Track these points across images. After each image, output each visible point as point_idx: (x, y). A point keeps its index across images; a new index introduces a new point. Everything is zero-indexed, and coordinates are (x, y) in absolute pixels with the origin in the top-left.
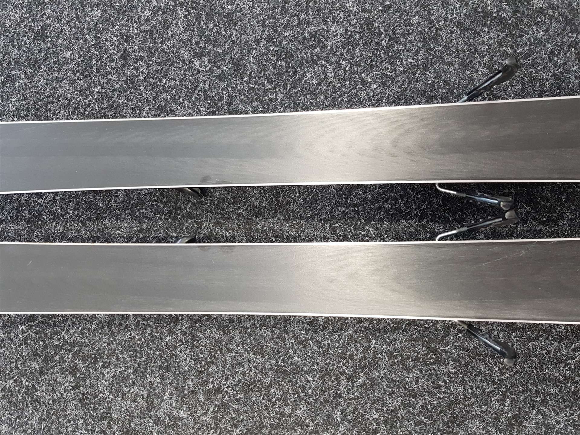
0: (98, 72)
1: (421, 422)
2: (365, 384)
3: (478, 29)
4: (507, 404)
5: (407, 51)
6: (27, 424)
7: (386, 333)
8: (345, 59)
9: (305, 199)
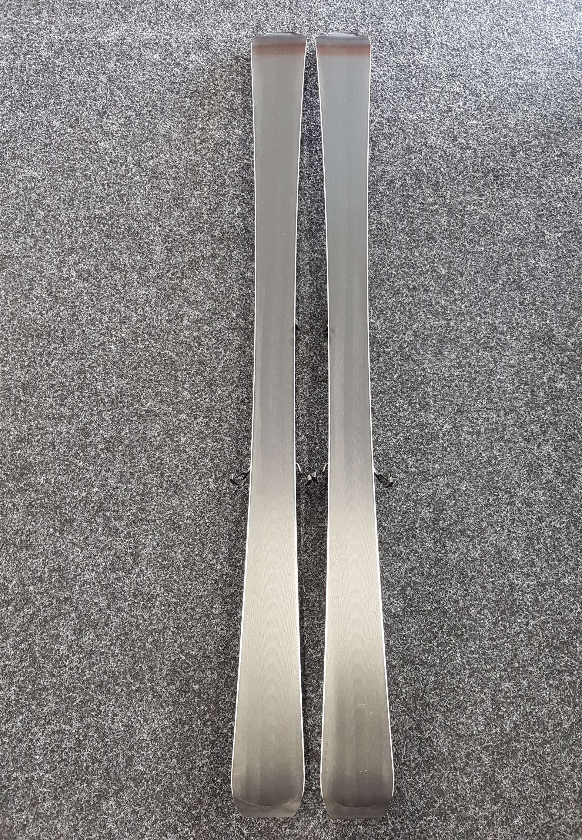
0: (405, 273)
1: (177, 467)
2: (203, 434)
3: (431, 505)
4: (188, 521)
5: (417, 461)
6: (179, 227)
7: (236, 447)
8: (412, 423)
9: (322, 398)
